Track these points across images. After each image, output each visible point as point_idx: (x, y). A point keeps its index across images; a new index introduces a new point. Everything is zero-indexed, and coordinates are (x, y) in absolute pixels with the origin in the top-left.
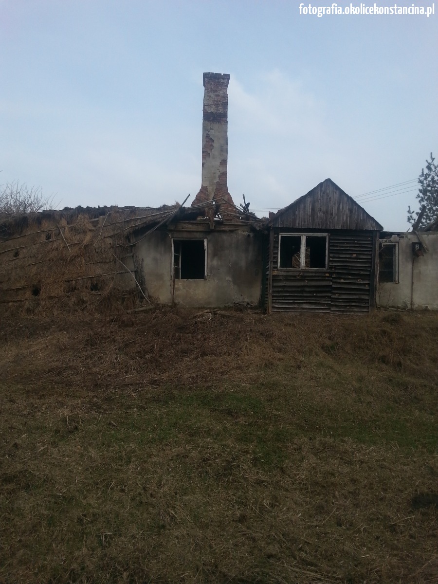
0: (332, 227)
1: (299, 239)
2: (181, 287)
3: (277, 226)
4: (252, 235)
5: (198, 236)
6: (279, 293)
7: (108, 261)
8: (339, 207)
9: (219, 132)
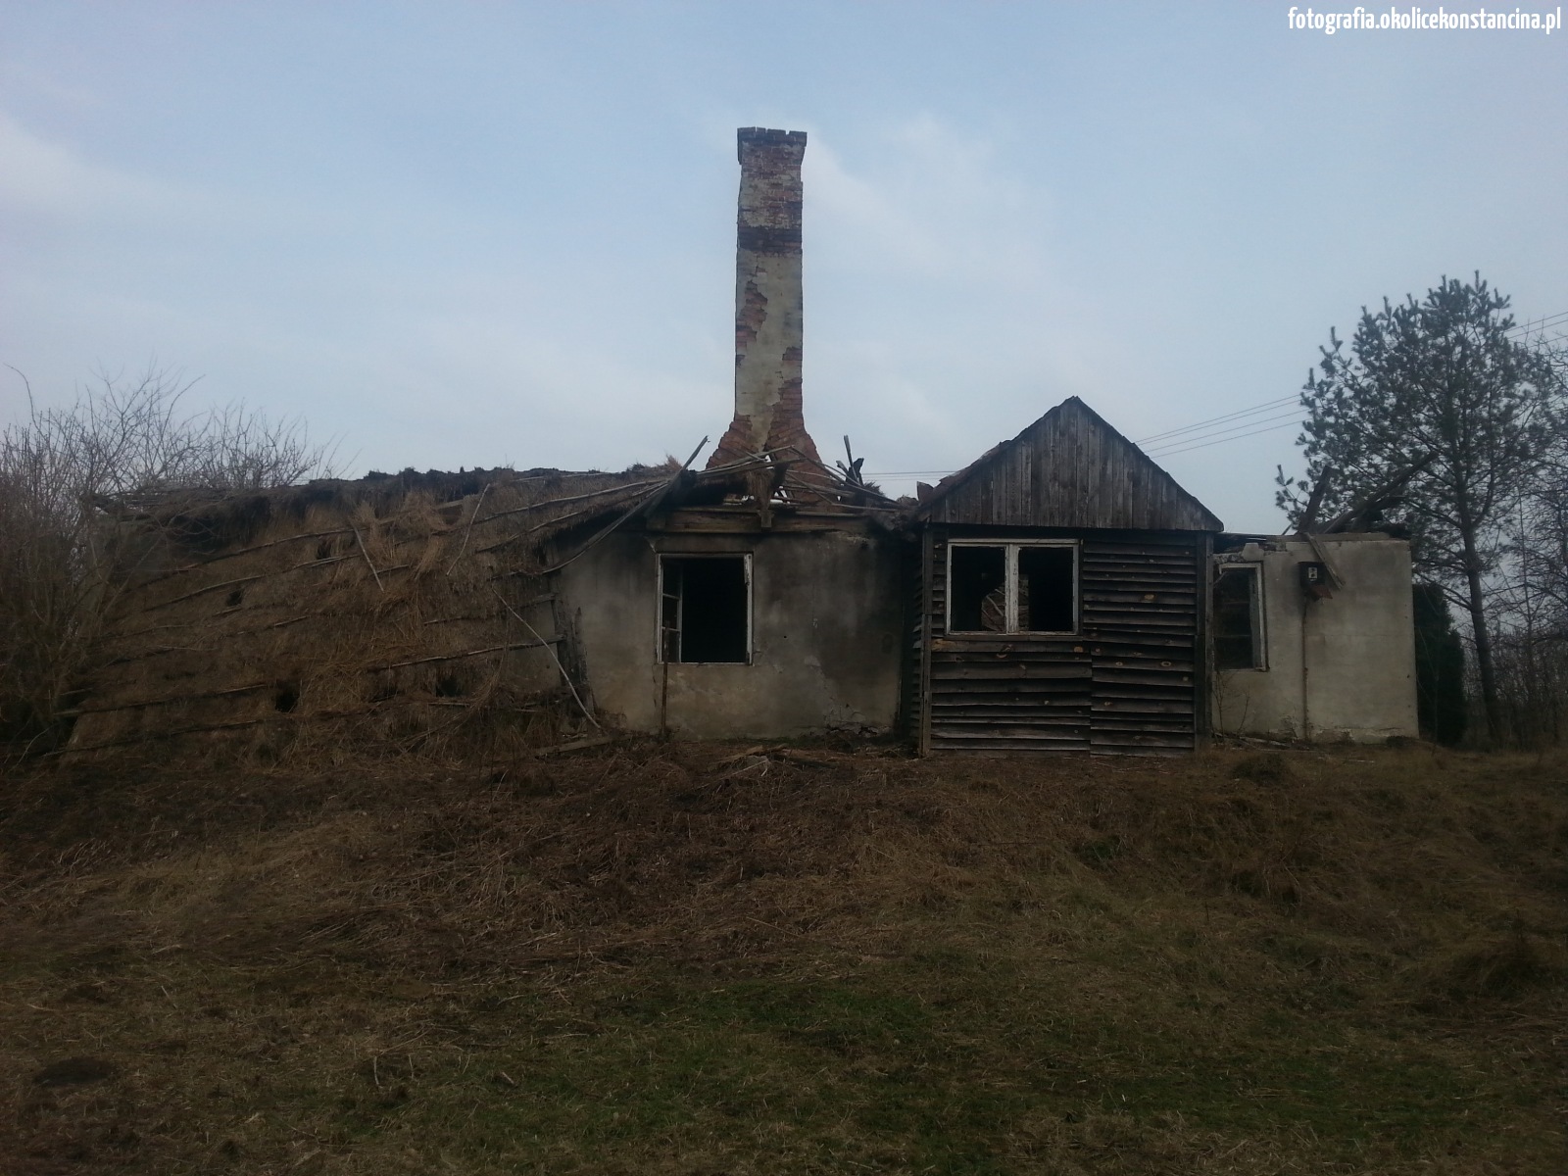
0: (1087, 524)
1: (999, 555)
2: (683, 684)
3: (941, 520)
4: (872, 543)
5: (729, 546)
6: (950, 701)
7: (484, 615)
8: (1104, 469)
9: (779, 278)
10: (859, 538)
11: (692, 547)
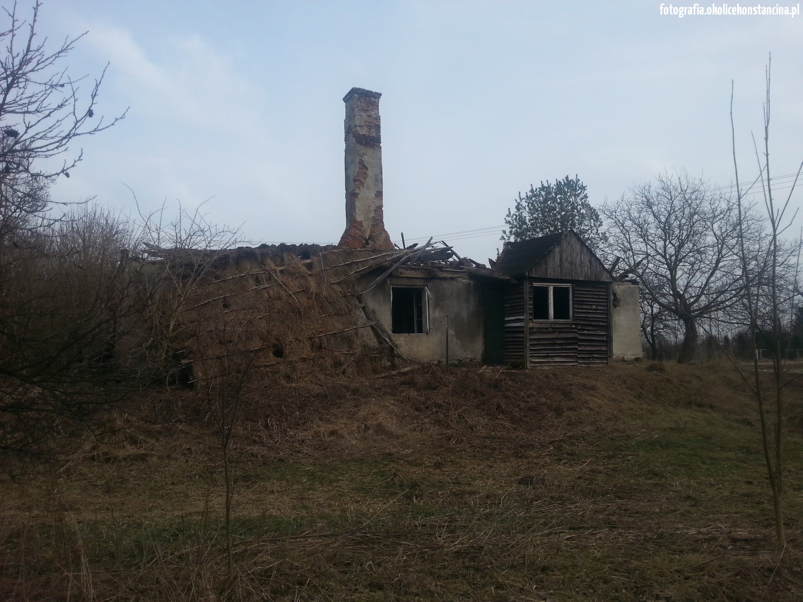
0: (577, 279)
3: (532, 275)
9: (373, 159)
10: (467, 280)
11: (404, 283)
